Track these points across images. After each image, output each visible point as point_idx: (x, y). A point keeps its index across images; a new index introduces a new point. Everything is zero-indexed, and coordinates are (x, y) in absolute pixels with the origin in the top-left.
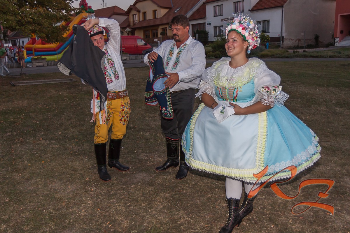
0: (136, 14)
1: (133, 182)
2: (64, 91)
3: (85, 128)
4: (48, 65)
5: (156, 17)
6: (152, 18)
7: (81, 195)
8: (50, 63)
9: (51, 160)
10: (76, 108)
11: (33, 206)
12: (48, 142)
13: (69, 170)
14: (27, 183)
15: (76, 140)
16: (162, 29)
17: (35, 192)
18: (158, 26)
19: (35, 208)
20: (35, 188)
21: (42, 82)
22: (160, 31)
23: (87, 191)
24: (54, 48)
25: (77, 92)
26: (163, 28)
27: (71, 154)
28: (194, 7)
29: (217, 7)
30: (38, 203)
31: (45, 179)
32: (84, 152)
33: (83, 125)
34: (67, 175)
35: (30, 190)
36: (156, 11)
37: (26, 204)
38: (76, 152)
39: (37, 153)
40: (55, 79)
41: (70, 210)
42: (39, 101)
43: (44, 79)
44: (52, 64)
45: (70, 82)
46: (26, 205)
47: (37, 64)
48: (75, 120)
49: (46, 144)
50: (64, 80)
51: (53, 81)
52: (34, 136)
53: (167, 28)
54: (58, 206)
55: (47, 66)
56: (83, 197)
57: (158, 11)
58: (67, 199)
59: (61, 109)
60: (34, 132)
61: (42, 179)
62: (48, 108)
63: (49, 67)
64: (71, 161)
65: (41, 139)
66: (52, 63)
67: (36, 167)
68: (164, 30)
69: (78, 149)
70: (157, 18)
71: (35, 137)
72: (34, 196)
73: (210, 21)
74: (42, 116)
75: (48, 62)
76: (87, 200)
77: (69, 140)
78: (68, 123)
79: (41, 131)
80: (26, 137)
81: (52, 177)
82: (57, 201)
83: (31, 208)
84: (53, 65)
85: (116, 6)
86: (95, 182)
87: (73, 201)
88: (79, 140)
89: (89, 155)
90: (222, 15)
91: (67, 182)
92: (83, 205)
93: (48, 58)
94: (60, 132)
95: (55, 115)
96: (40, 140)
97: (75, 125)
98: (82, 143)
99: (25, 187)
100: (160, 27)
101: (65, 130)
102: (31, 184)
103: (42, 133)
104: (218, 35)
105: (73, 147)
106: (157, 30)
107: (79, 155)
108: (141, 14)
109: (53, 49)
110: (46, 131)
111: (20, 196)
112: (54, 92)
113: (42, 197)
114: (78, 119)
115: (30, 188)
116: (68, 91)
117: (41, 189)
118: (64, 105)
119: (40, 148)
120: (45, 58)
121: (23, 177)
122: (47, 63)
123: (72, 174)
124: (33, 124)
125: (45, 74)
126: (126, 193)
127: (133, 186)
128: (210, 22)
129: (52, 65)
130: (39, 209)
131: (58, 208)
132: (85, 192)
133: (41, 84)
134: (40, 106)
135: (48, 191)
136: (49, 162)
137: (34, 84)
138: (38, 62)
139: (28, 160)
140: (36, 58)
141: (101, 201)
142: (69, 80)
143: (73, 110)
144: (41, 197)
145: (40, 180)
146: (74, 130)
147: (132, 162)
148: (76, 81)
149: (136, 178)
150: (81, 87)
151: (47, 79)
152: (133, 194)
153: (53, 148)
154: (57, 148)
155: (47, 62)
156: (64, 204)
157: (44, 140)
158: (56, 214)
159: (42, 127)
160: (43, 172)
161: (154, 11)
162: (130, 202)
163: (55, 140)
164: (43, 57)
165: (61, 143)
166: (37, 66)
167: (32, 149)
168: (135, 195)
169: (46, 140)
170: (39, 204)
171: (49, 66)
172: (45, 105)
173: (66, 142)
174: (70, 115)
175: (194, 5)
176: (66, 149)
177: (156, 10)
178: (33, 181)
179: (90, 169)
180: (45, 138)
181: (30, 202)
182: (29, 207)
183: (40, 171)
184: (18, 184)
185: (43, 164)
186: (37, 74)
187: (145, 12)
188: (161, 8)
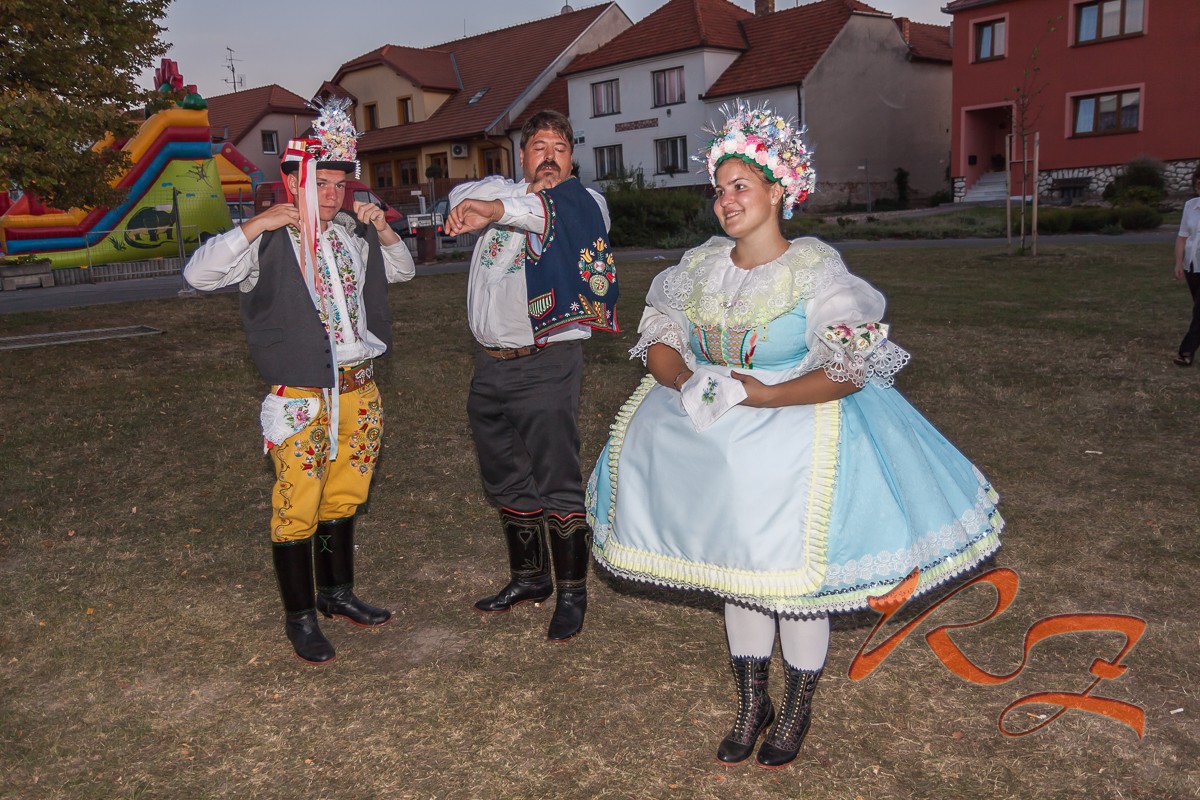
1: (410, 661)
2: (128, 368)
3: (218, 489)
4: (57, 283)
5: (410, 120)
6: (396, 123)
7: (239, 716)
8: (63, 275)
9: (119, 604)
10: (175, 423)
11: (76, 766)
12: (95, 541)
13: (184, 633)
14: (45, 687)
15: (193, 530)
16: (430, 159)
17: (76, 717)
18: (417, 147)
19: (84, 774)
20: (75, 704)
21: (42, 340)
22: (423, 165)
23: (260, 701)
24: (74, 226)
25: (173, 371)
26: (432, 156)
27: (184, 577)
28: (528, 88)
29: (603, 88)
30: (94, 753)
31: (106, 669)
32: (225, 569)
33: (209, 479)
34: (180, 650)
35: (58, 710)
36: (409, 102)
37: (49, 763)
38: (200, 571)
39: (63, 583)
40: (87, 327)
41: (212, 771)
42: (44, 404)
43: (51, 330)
44: (73, 279)
45: (142, 336)
46: (53, 766)
47: (19, 281)
48: (179, 464)
49: (90, 550)
50: (122, 332)
51: (85, 335)
52: (44, 525)
53: (446, 153)
54: (164, 760)
55: (53, 284)
56: (248, 723)
57: (414, 99)
58: (195, 733)
59: (125, 427)
60: (40, 511)
61: (94, 669)
62: (80, 427)
63: (60, 290)
64: (188, 603)
65: (71, 534)
66: (70, 276)
67: (66, 628)
68: (439, 162)
69: (207, 561)
70: (412, 123)
71: (47, 529)
72: (74, 732)
73: (583, 132)
74: (62, 456)
75: (57, 274)
76: (263, 731)
77: (168, 534)
78: (157, 476)
79: (64, 504)
80: (15, 528)
81: (131, 663)
82: (159, 744)
83: (69, 776)
84: (76, 283)
85: (275, 86)
86: (281, 670)
87: (216, 741)
88: (204, 529)
89: (246, 579)
90: (619, 113)
91: (183, 674)
92: (251, 750)
93: (58, 258)
94: (133, 505)
95: (108, 451)
96: (68, 539)
97: (184, 479)
98: (216, 538)
99: (40, 703)
100: (425, 152)
101: (150, 497)
102: (60, 690)
103: (70, 511)
104: (609, 174)
105: (186, 556)
106: (414, 161)
107: (212, 579)
109: (72, 230)
110: (85, 504)
111: (25, 735)
112: (92, 373)
113: (103, 732)
114: (189, 460)
115: (55, 706)
116: (140, 366)
117: (98, 707)
118: (134, 414)
119: (71, 564)
120: (47, 261)
121: (25, 669)
122: (55, 277)
123: (197, 646)
124: (33, 484)
125: (50, 312)
126: (392, 699)
127: (414, 672)
128: (583, 135)
129: (71, 284)
130: (100, 776)
131: (167, 768)
132: (252, 704)
133: (41, 347)
134: (48, 422)
135: (122, 711)
136: (109, 609)
137: (16, 347)
138: (21, 272)
139: (37, 607)
140: (16, 261)
141: (312, 730)
142: (137, 330)
143: (166, 431)
144: (103, 735)
145: (88, 676)
146: (180, 497)
147: (398, 592)
148: (163, 333)
149: (418, 646)
150: (182, 351)
151: (61, 330)
152: (416, 699)
153: (117, 561)
154: (131, 559)
155: (53, 271)
156: (184, 752)
157: (83, 535)
158: (161, 787)
159: (67, 492)
160: (94, 647)
161: (403, 102)
162: (412, 729)
163: (120, 534)
164: (39, 257)
165: (144, 544)
166: (19, 288)
167: (45, 571)
168: (424, 704)
169: (88, 534)
170: (97, 757)
171: (61, 284)
172: (66, 416)
173: (158, 539)
174: (162, 447)
175: (530, 80)
176: (163, 564)
177: (409, 99)
178: (65, 679)
179: (256, 625)
180: (86, 529)
181: (64, 754)
182: (60, 770)
183: (85, 644)
184: (10, 693)
185: (92, 619)
186: (24, 314)
187: (374, 105)
188: (425, 91)
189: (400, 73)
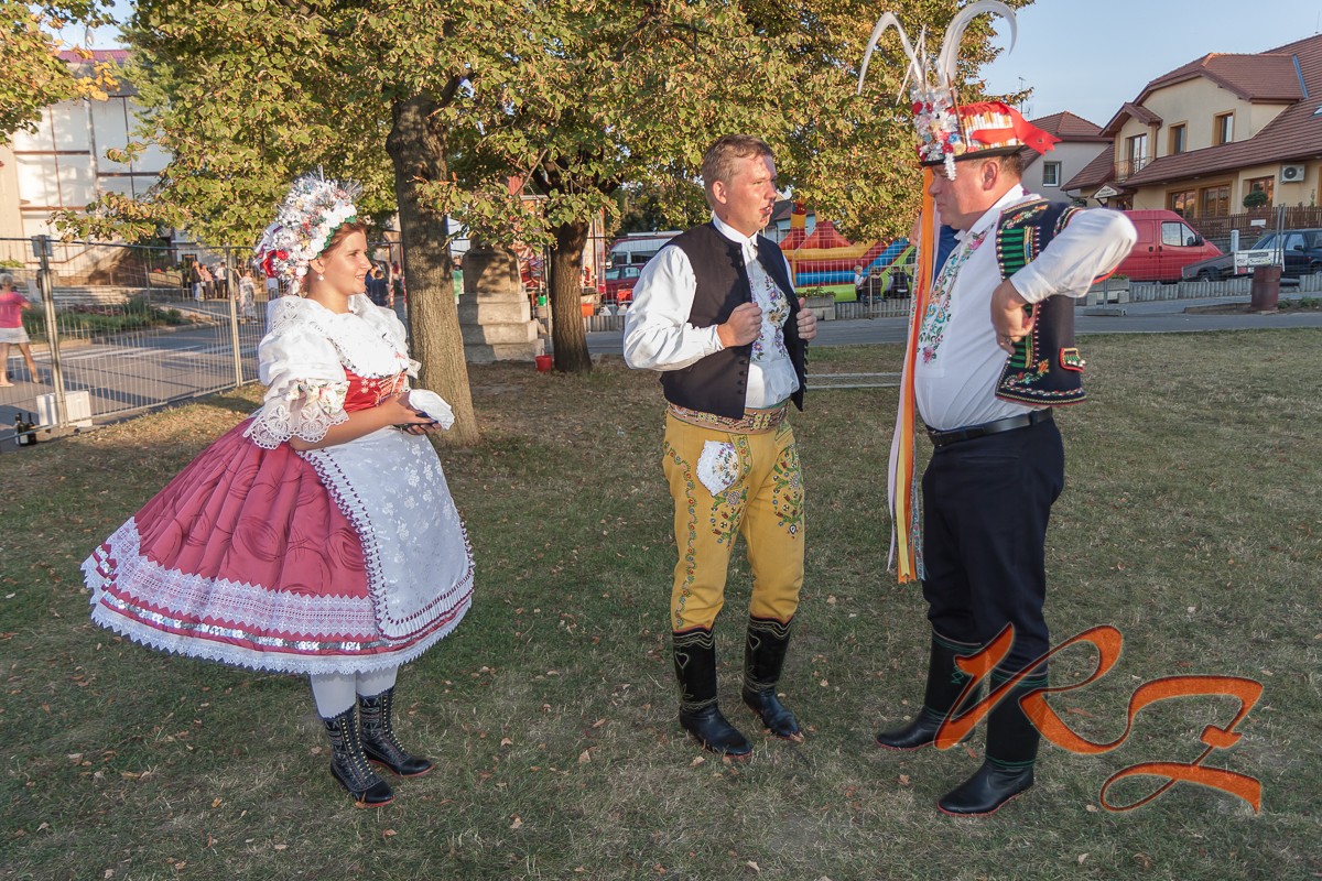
0: (1145, 134)
5: (1229, 139)
6: (1209, 145)
16: (1247, 186)
22: (1238, 193)
26: (1252, 181)
36: (1230, 119)
44: (853, 313)
53: (1272, 177)
55: (834, 318)
57: (1237, 114)
63: (841, 324)
70: (1230, 144)
75: (839, 307)
84: (855, 318)
100: (1244, 176)
106: (1226, 188)
108: (1164, 135)
129: (850, 318)
140: (805, 293)
161: (1222, 119)
164: (826, 289)
171: (842, 319)
177: (1231, 114)
187: (1184, 125)
188: (1253, 103)
189: (1223, 84)
